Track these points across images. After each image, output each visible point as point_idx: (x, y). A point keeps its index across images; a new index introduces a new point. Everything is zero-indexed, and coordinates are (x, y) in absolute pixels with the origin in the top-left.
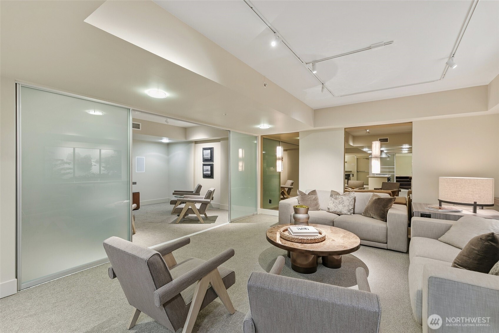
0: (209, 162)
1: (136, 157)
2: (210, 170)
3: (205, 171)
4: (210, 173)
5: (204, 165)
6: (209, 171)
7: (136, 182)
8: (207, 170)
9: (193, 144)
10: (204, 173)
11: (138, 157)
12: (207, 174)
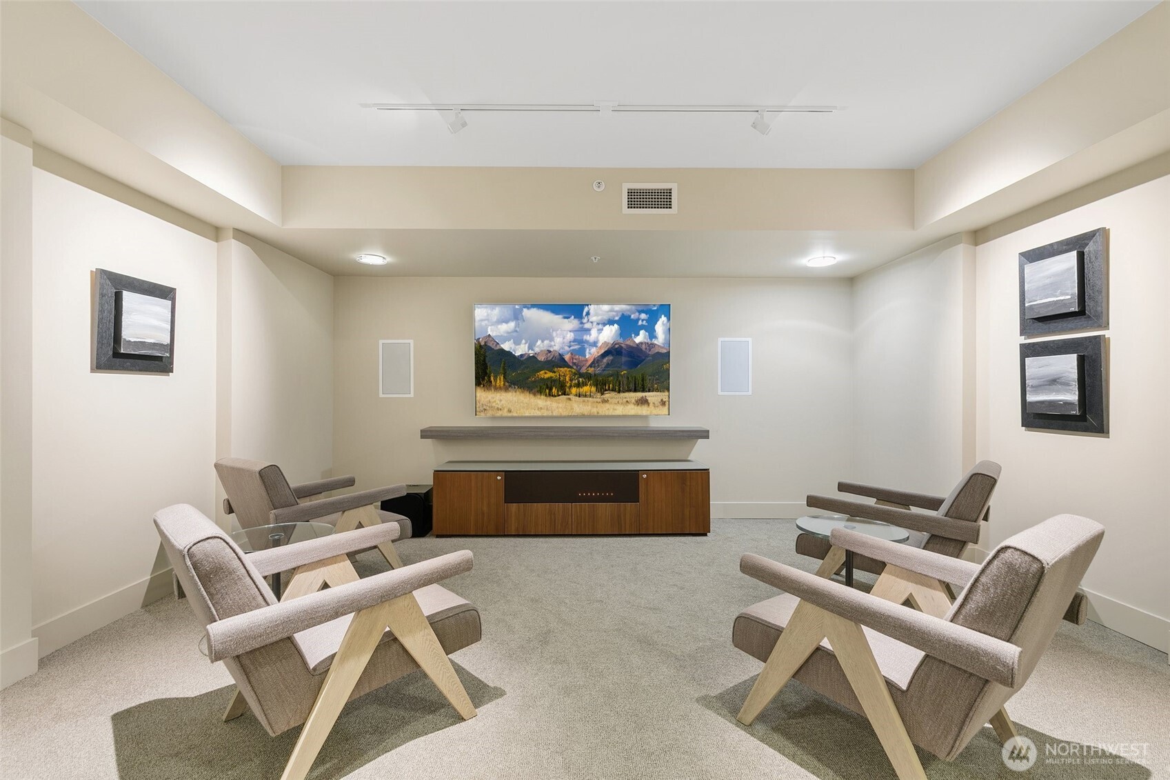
0: (1072, 330)
1: (720, 339)
2: (1076, 376)
3: (1038, 388)
4: (1073, 396)
5: (1028, 351)
6: (1067, 384)
7: (708, 431)
8: (1054, 382)
9: (961, 251)
10: (1031, 398)
11: (726, 339)
12: (1052, 404)
